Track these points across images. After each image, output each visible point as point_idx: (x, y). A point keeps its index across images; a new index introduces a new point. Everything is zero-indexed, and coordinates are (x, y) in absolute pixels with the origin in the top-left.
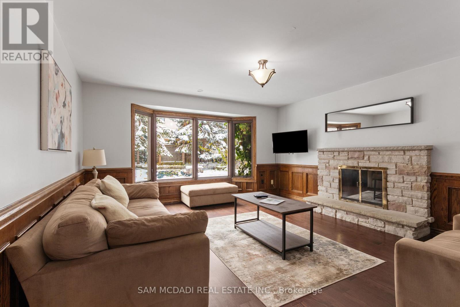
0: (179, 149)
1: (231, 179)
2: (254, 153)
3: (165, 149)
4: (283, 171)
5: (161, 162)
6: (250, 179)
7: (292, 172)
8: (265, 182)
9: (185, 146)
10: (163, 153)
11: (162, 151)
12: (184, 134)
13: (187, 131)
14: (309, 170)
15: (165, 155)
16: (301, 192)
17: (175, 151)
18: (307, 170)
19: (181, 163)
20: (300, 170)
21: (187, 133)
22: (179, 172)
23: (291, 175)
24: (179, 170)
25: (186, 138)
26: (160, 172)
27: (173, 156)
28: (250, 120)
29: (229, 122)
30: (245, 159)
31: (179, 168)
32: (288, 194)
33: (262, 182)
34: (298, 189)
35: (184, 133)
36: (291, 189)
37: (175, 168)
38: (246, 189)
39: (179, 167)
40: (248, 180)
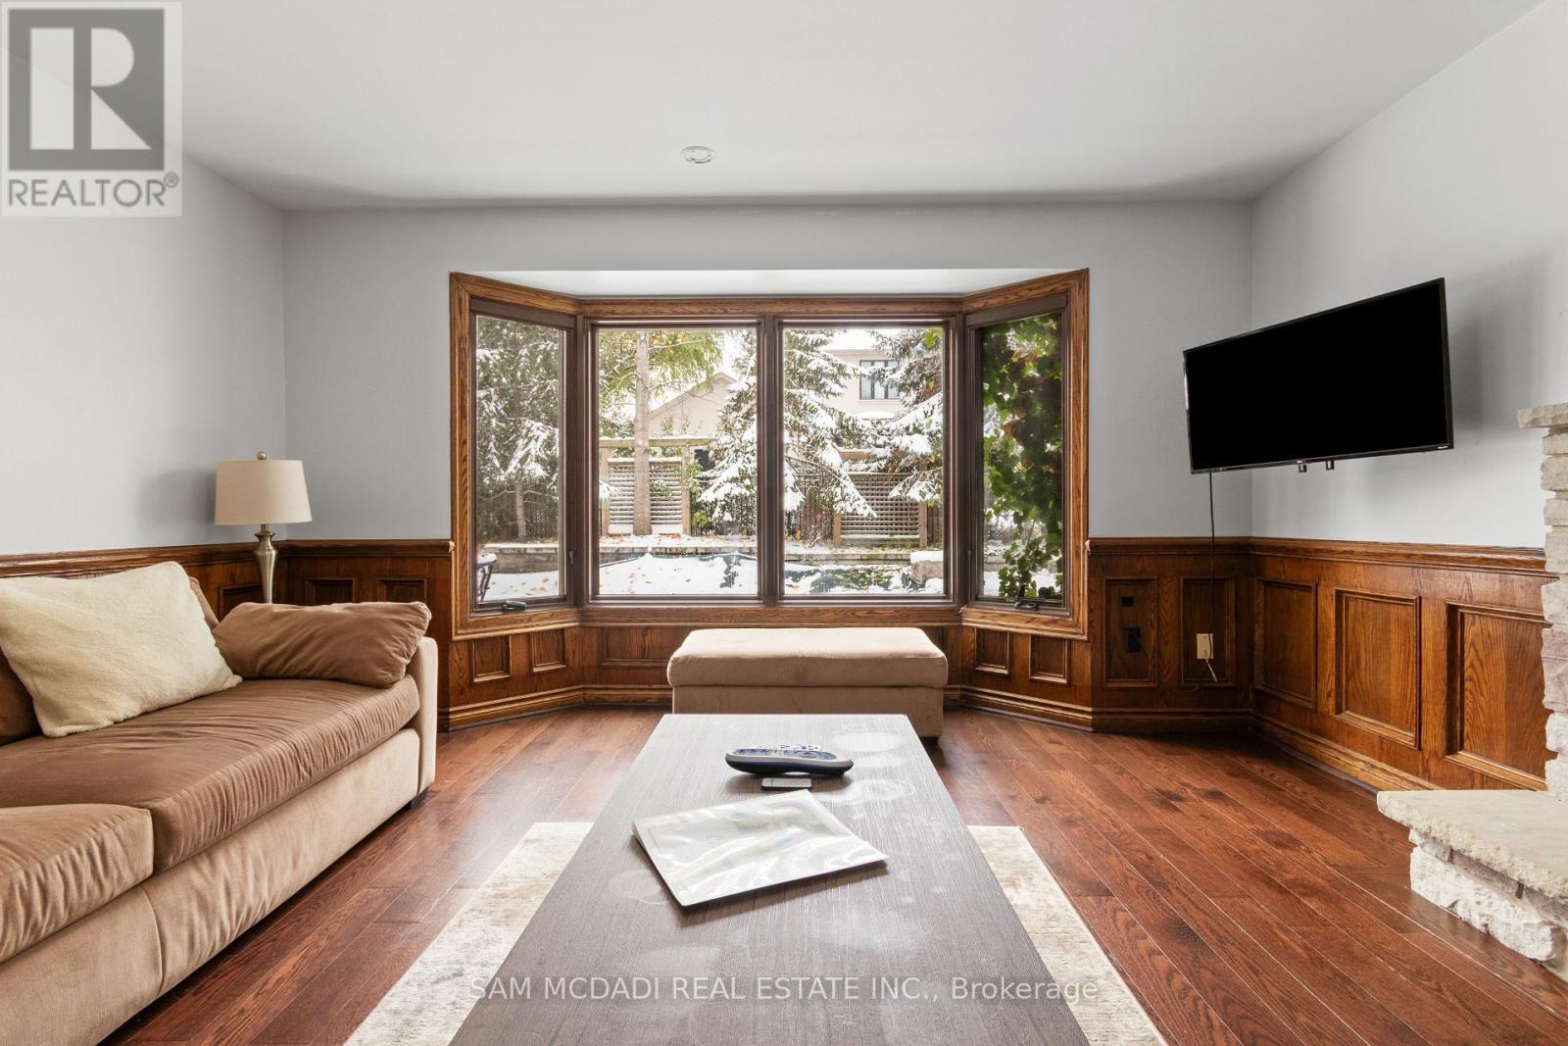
0: (901, 488)
1: (960, 615)
2: (1076, 477)
3: (851, 488)
4: (1281, 585)
5: (843, 536)
6: (1054, 622)
7: (1339, 594)
8: (1151, 640)
9: (924, 475)
10: (842, 504)
11: (840, 497)
12: (917, 430)
13: (927, 420)
14: (1467, 581)
15: (850, 510)
16: (1406, 737)
17: (890, 497)
18: (1449, 585)
19: (912, 540)
20: (1398, 581)
21: (928, 426)
22: (895, 574)
23: (1332, 615)
24: (899, 567)
25: (920, 445)
26: (827, 571)
27: (876, 516)
28: (1052, 294)
29: (946, 325)
30: (1034, 510)
31: (902, 560)
32: (1311, 731)
33: (1134, 640)
34: (1379, 712)
35: (914, 425)
36: (1332, 702)
37: (886, 560)
38: (1032, 675)
39: (899, 557)
40: (1045, 623)
